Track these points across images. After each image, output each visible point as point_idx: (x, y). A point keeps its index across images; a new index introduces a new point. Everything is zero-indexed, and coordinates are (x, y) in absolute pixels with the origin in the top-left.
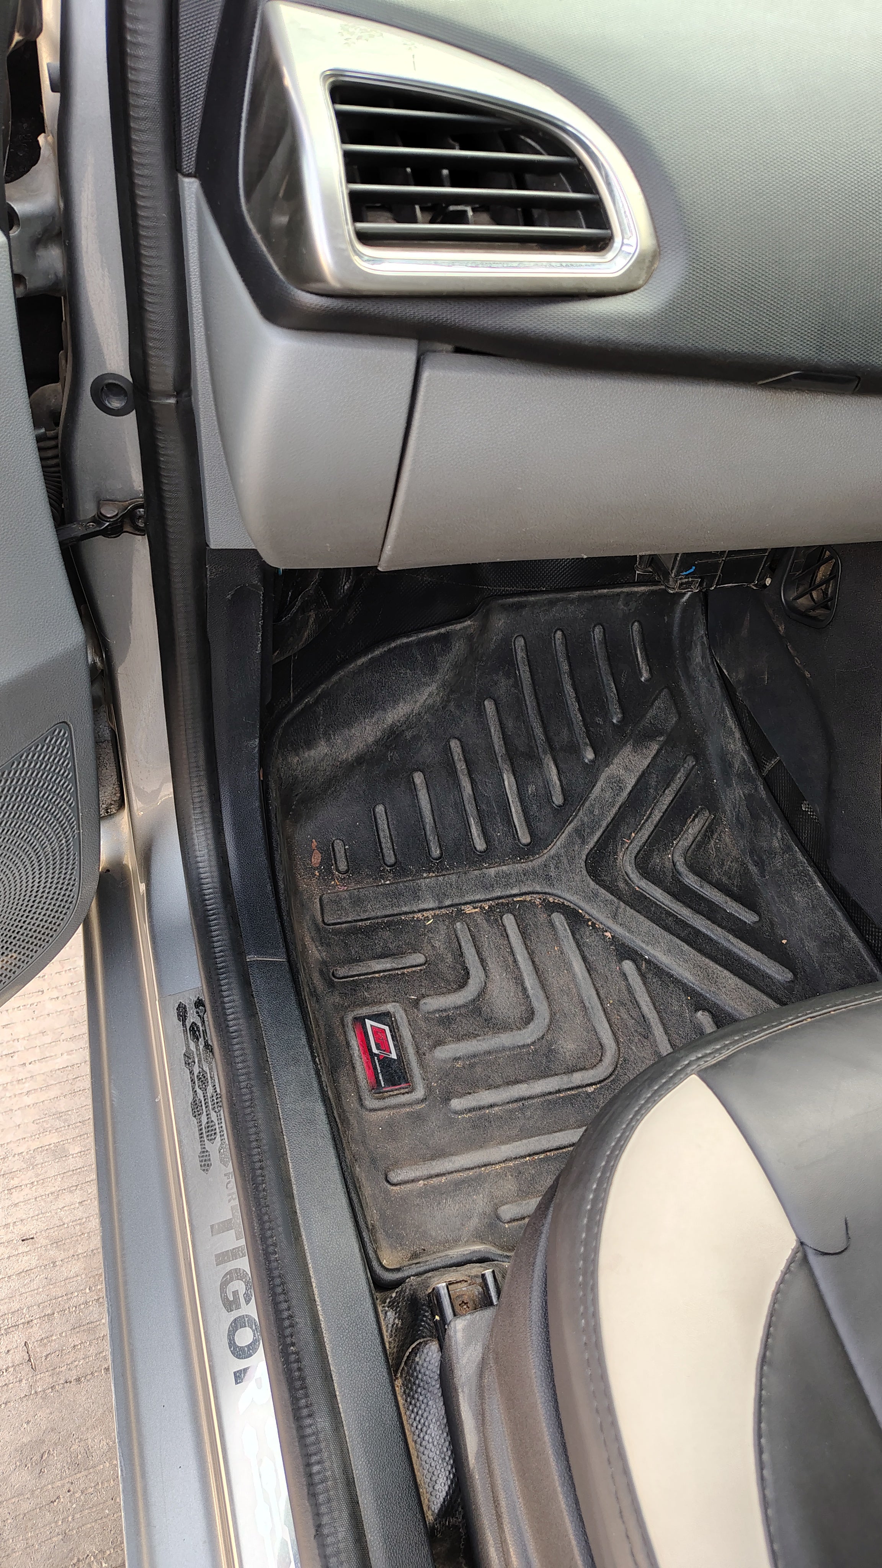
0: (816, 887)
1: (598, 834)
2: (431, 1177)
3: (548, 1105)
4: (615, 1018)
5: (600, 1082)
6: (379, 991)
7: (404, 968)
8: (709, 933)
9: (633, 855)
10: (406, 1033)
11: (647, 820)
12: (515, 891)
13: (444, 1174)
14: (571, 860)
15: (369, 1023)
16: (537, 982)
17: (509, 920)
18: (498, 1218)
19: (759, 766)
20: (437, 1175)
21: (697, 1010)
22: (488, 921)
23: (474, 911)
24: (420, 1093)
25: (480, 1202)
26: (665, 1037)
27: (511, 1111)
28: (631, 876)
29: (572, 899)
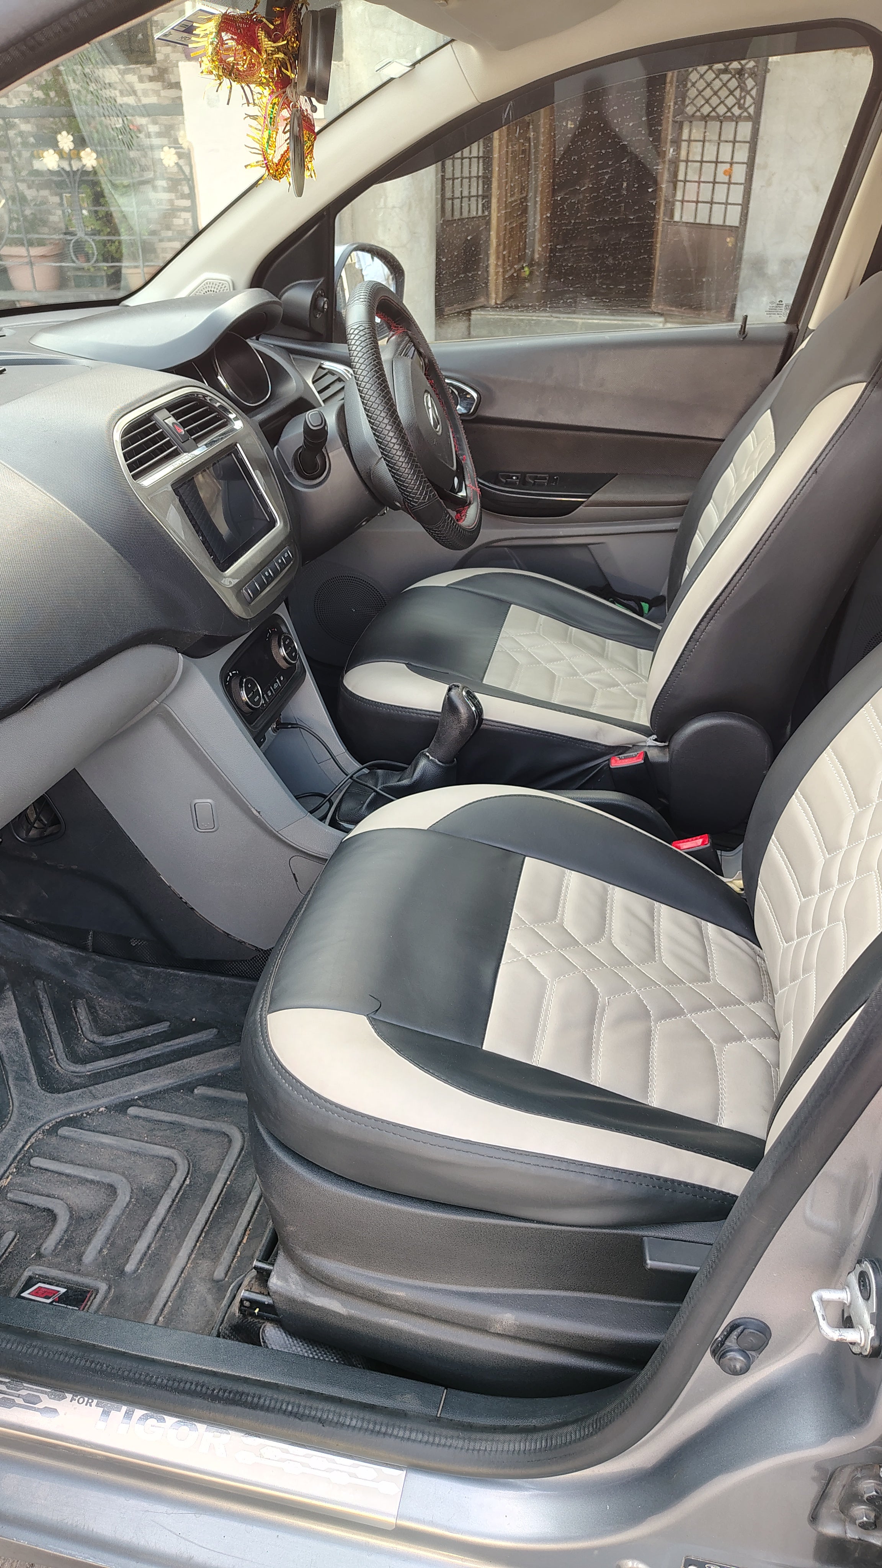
0: (182, 976)
1: (32, 1068)
2: (162, 1310)
3: (176, 1213)
4: (158, 1140)
5: (188, 1174)
6: (7, 1276)
7: (7, 1249)
8: (154, 1054)
9: (65, 1059)
10: (54, 1273)
11: (50, 1037)
12: (21, 1145)
13: (167, 1301)
14: (33, 1096)
15: (25, 1294)
16: (93, 1170)
17: (36, 1162)
18: (218, 1281)
19: (84, 948)
20: (165, 1306)
21: (192, 1092)
22: (23, 1176)
23: (9, 1180)
24: (103, 1287)
25: (201, 1289)
26: (193, 1119)
27: (162, 1237)
28: (77, 1070)
29: (59, 1114)
